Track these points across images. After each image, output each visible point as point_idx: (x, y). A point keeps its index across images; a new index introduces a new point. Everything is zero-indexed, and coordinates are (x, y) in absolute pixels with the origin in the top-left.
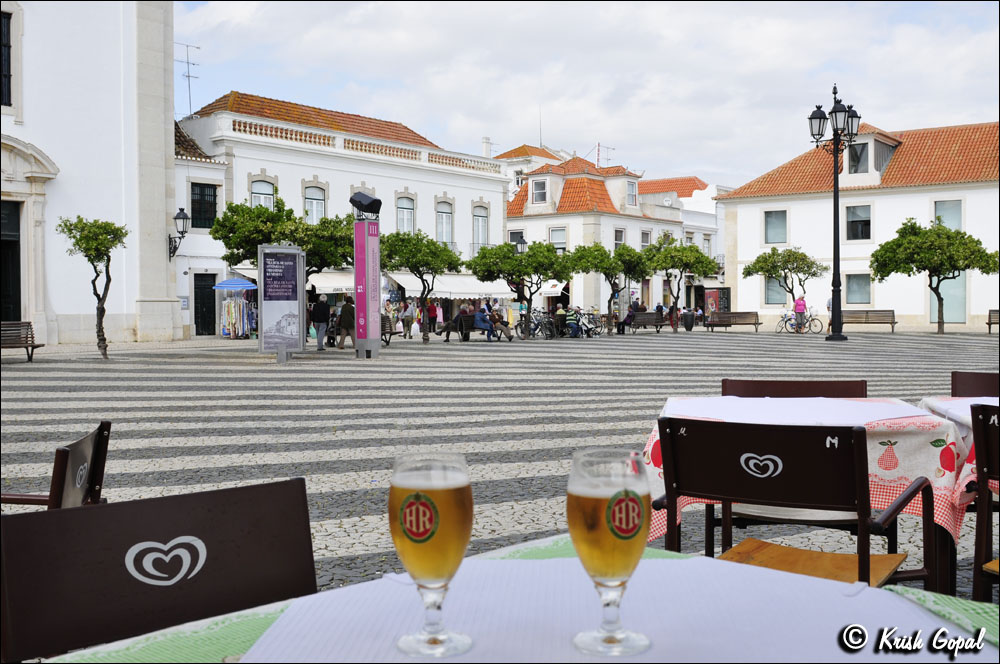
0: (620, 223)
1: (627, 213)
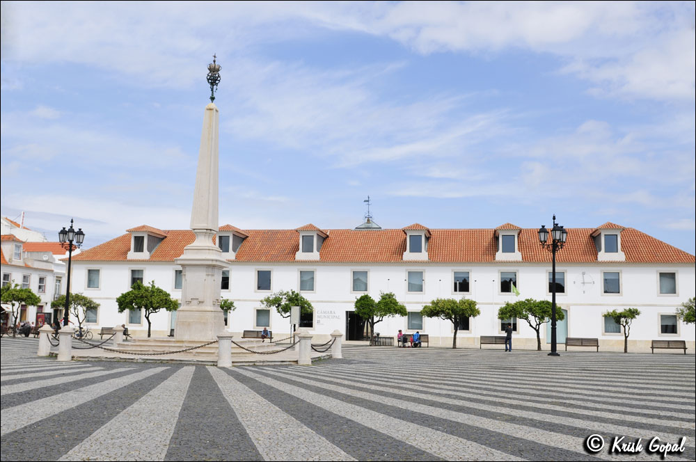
0: (7, 270)
1: (13, 264)
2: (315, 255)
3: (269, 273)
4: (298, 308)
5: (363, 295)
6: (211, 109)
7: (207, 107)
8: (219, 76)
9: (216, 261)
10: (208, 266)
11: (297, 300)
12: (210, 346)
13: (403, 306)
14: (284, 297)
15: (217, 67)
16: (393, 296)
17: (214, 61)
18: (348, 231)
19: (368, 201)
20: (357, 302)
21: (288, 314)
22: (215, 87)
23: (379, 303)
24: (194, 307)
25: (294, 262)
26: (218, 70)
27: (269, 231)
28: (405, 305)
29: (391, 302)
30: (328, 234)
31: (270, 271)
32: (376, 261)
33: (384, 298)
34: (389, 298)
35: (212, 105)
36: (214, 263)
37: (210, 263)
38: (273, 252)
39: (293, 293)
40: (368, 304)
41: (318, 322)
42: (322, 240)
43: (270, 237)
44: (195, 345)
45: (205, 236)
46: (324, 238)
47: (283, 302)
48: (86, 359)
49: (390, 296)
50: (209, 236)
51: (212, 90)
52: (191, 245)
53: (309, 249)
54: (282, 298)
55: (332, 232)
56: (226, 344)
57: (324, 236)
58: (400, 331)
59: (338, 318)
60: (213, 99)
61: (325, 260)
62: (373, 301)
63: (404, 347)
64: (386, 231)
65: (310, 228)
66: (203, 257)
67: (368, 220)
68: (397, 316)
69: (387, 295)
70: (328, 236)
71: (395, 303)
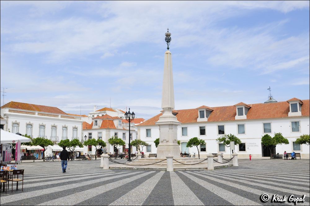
0: (116, 131)
1: (118, 128)
2: (244, 117)
3: (223, 126)
4: (233, 142)
5: (265, 135)
6: (167, 53)
7: (166, 53)
8: (170, 38)
9: (173, 122)
10: (170, 125)
11: (233, 138)
12: (163, 161)
13: (287, 139)
14: (227, 137)
15: (169, 34)
16: (281, 134)
17: (168, 32)
18: (261, 104)
19: (270, 89)
20: (262, 138)
21: (229, 145)
22: (169, 43)
23: (274, 138)
24: (165, 143)
25: (234, 120)
26: (170, 35)
27: (223, 107)
28: (287, 138)
29: (280, 137)
30: (251, 106)
31: (224, 126)
32: (274, 118)
33: (276, 135)
34: (279, 135)
35: (168, 51)
36: (172, 123)
37: (170, 123)
38: (225, 117)
39: (231, 135)
40: (268, 139)
41: (248, 148)
42: (248, 110)
43: (223, 109)
44: (158, 161)
45: (168, 111)
46: (248, 108)
47: (227, 139)
48: (115, 168)
49: (279, 134)
50: (170, 111)
51: (168, 45)
52: (162, 116)
53: (241, 114)
54: (226, 138)
55: (253, 105)
56: (170, 160)
57: (249, 108)
58: (285, 152)
59: (257, 146)
60: (168, 48)
61: (249, 119)
62: (270, 137)
63: (287, 159)
64: (280, 103)
65: (242, 104)
66: (167, 121)
67: (270, 98)
68: (283, 144)
69: (278, 134)
70: (251, 108)
71: (282, 138)
